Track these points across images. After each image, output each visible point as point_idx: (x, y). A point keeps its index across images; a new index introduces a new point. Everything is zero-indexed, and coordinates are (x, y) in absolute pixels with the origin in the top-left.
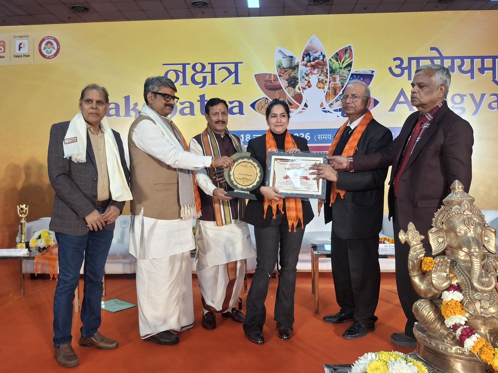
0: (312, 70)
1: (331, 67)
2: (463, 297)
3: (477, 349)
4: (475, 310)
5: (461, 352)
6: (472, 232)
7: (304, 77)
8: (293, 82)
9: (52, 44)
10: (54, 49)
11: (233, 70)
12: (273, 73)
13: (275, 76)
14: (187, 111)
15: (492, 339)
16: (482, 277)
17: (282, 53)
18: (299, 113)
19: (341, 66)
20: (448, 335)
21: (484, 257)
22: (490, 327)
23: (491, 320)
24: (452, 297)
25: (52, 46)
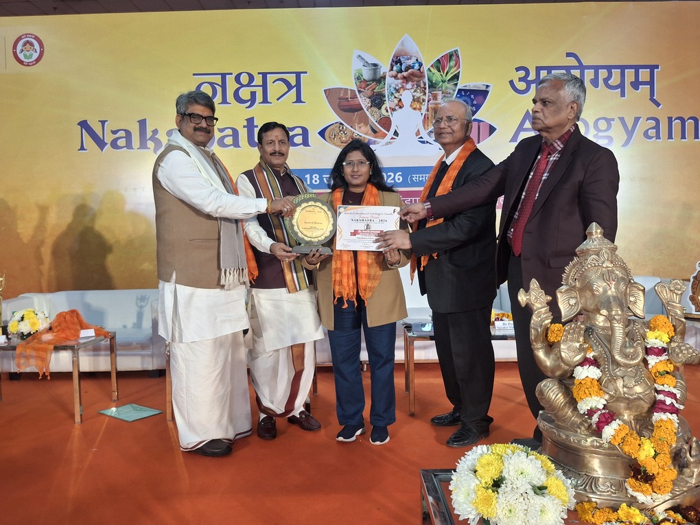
0: (404, 84)
1: (431, 79)
2: (601, 373)
3: (619, 440)
4: (616, 390)
5: (598, 444)
6: (613, 289)
7: (392, 94)
8: (377, 101)
9: (32, 44)
10: (36, 52)
11: (293, 81)
12: (349, 88)
13: (353, 91)
14: (229, 141)
15: (638, 427)
16: (626, 347)
17: (363, 59)
18: (387, 144)
19: (445, 78)
20: (581, 424)
21: (628, 323)
22: (636, 411)
23: (637, 403)
24: (587, 373)
25: (32, 47)
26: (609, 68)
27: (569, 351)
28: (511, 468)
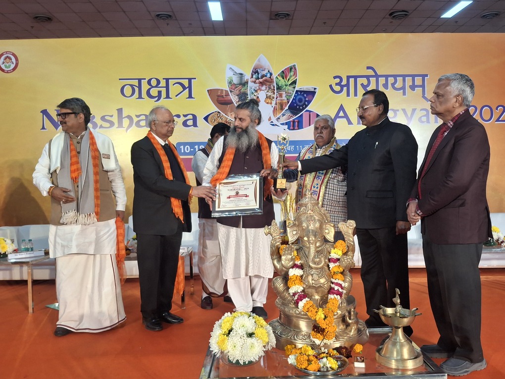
0: (261, 87)
1: (278, 84)
2: (303, 273)
3: (306, 308)
4: (308, 282)
5: (298, 312)
6: (312, 226)
7: (253, 93)
8: (243, 98)
9: (10, 59)
10: (13, 63)
11: (187, 85)
12: (224, 89)
13: (226, 91)
14: (143, 123)
15: (321, 303)
16: (315, 258)
17: (233, 70)
19: (287, 83)
22: (322, 294)
23: (320, 289)
24: (294, 273)
25: (11, 61)
26: (395, 77)
27: (286, 260)
28: (237, 323)
